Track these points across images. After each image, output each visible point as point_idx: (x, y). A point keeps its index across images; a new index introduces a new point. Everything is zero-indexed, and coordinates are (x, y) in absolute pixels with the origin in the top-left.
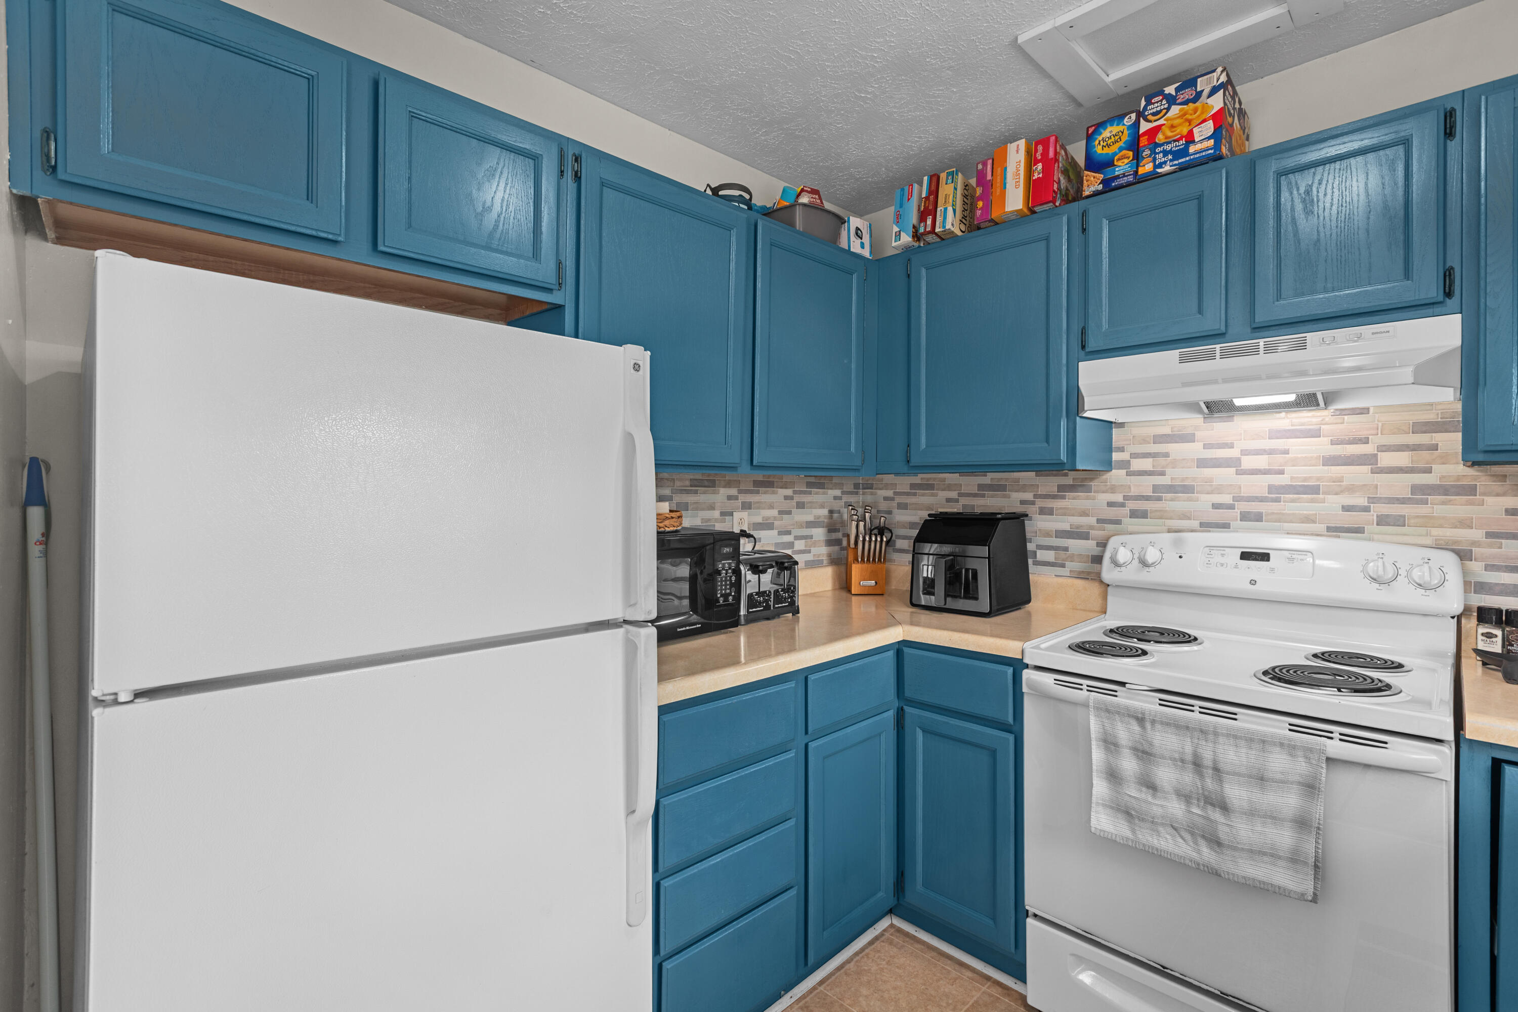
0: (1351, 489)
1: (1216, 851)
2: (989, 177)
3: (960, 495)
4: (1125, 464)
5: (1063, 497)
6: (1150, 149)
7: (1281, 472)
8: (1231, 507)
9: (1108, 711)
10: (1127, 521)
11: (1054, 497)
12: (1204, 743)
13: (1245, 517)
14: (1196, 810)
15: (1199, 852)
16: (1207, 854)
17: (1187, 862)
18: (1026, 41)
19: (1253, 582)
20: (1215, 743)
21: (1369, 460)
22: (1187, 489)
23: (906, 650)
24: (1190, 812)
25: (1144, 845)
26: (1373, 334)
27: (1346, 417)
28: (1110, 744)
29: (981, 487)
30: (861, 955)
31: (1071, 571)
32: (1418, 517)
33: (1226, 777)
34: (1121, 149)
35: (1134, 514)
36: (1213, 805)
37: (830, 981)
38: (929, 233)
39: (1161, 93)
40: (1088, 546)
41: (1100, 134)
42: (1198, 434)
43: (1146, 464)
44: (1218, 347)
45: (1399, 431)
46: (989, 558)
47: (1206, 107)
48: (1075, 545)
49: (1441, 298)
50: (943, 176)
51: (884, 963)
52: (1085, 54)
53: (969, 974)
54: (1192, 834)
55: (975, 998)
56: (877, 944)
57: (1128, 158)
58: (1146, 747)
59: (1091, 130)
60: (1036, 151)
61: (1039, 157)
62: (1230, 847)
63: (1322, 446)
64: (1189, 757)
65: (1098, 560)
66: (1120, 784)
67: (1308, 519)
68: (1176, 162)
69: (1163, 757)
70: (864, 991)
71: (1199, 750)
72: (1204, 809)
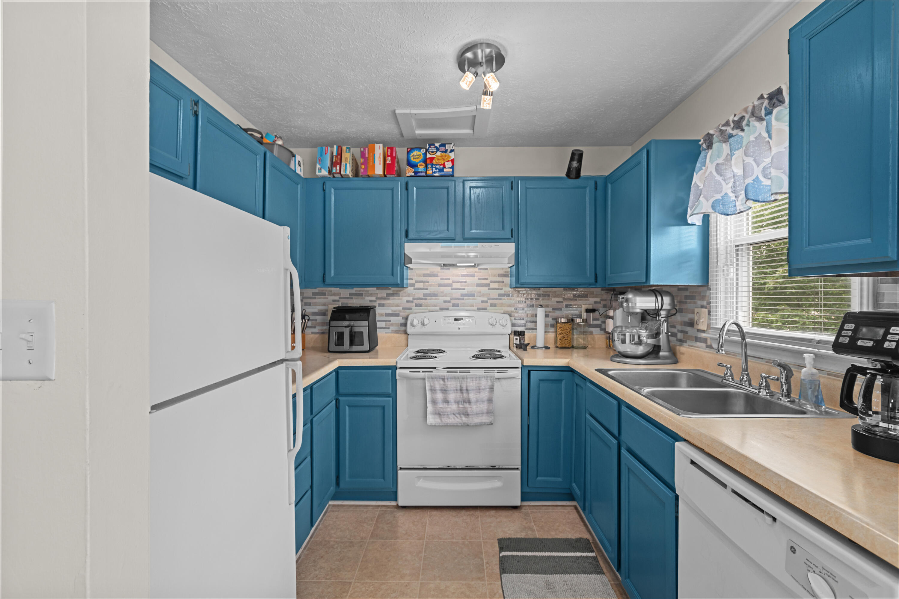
0: (483, 295)
1: (467, 418)
2: (367, 156)
3: (340, 298)
4: (413, 285)
5: (389, 299)
6: (431, 165)
7: (464, 289)
8: (449, 302)
9: (432, 378)
10: (414, 308)
11: (385, 299)
12: (463, 382)
13: (454, 305)
14: (461, 406)
15: (462, 420)
16: (464, 419)
17: (459, 424)
18: (398, 113)
19: (459, 329)
20: (466, 381)
21: (487, 285)
22: (435, 295)
23: (340, 371)
24: (459, 407)
25: (445, 424)
26: (495, 246)
27: (482, 271)
28: (433, 390)
29: (351, 294)
30: (322, 521)
31: (392, 330)
32: (499, 304)
33: (470, 392)
34: (420, 161)
35: (416, 305)
36: (466, 402)
37: (314, 536)
38: (338, 173)
39: (434, 145)
40: (400, 320)
41: (412, 153)
42: (439, 274)
43: (421, 285)
44: (453, 244)
45: (495, 276)
46: (368, 326)
47: (449, 157)
48: (393, 319)
49: (511, 237)
50: (344, 148)
51: (335, 519)
52: (414, 123)
53: (371, 508)
54: (460, 414)
55: (378, 514)
56: (327, 514)
57: (423, 166)
58: (445, 388)
59: (409, 150)
60: (388, 151)
61: (389, 154)
62: (471, 414)
63: (475, 280)
64: (459, 388)
65: (405, 325)
66: (436, 404)
67: (472, 306)
68: (440, 173)
69: (451, 390)
70: (332, 532)
71: (462, 385)
72: (463, 405)
